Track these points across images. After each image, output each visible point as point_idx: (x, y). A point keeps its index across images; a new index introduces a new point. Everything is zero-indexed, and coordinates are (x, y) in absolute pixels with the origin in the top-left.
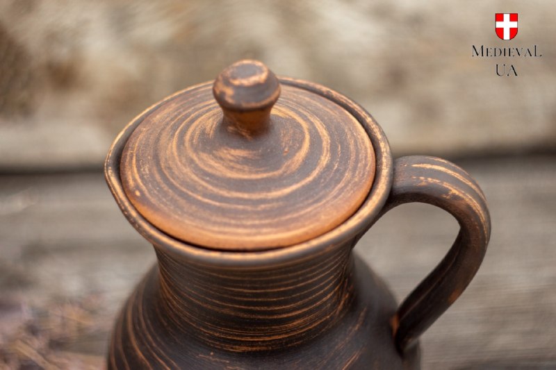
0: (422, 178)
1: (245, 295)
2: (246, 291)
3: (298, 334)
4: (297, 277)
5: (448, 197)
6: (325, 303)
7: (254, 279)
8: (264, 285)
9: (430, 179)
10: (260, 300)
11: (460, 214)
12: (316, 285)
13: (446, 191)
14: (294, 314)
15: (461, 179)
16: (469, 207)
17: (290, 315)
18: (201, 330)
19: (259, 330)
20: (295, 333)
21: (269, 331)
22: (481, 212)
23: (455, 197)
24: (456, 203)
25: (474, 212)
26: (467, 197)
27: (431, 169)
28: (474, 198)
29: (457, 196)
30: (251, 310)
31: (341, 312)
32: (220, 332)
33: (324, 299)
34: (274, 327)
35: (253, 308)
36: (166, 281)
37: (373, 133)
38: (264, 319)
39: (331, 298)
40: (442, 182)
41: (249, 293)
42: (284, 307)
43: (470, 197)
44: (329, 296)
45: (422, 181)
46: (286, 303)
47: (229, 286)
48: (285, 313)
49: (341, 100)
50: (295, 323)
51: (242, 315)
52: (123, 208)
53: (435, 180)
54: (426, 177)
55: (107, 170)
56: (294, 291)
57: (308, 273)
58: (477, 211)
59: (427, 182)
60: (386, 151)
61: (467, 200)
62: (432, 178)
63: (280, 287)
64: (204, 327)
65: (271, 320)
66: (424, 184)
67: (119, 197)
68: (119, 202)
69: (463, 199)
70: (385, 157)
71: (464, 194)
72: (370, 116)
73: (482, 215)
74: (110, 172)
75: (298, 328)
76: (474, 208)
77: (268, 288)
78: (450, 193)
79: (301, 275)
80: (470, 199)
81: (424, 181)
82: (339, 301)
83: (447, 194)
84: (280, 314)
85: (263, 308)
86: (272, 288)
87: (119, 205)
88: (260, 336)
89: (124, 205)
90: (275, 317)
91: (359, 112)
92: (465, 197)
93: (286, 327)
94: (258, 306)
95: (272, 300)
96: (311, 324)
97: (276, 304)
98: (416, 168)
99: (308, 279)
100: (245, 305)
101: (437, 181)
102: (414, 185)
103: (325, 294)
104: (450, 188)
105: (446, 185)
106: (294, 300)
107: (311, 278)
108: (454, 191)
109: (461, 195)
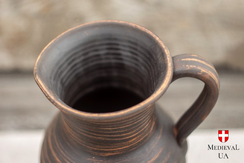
0: (187, 66)
1: (109, 131)
2: (109, 129)
3: (134, 145)
4: (134, 120)
5: (200, 74)
6: (146, 129)
7: (113, 123)
8: (118, 126)
9: (191, 66)
10: (116, 132)
11: (207, 81)
12: (142, 122)
13: (200, 71)
14: (132, 136)
15: (205, 64)
16: (210, 77)
17: (130, 137)
18: (87, 148)
19: (116, 145)
20: (133, 144)
21: (121, 145)
22: (216, 79)
23: (204, 73)
24: (204, 76)
25: (213, 79)
26: (209, 72)
27: (191, 61)
28: (212, 72)
29: (205, 72)
30: (112, 137)
31: (152, 131)
32: (97, 148)
33: (145, 127)
34: (123, 143)
35: (112, 136)
36: (68, 125)
37: (161, 45)
38: (118, 140)
39: (148, 126)
40: (197, 67)
41: (111, 130)
42: (128, 134)
43: (210, 72)
44: (147, 125)
45: (187, 67)
46: (128, 132)
47: (101, 127)
48: (128, 136)
49: (142, 30)
50: (133, 140)
51: (107, 139)
52: (47, 95)
53: (193, 66)
54: (189, 65)
55: (36, 76)
56: (132, 126)
57: (138, 117)
58: (214, 79)
59: (190, 67)
60: (168, 54)
61: (209, 74)
62: (192, 65)
63: (125, 125)
64: (89, 146)
65: (122, 140)
66: (188, 68)
67: (44, 89)
68: (44, 92)
69: (207, 74)
70: (169, 57)
71: (208, 71)
72: (158, 37)
73: (217, 80)
74: (37, 77)
75: (134, 142)
76: (213, 77)
77: (120, 126)
78: (202, 71)
79: (135, 119)
80: (211, 73)
81: (189, 67)
82: (151, 126)
83: (200, 72)
84: (126, 137)
85: (117, 136)
86: (122, 126)
87: (44, 93)
88: (117, 148)
89: (47, 94)
90: (124, 139)
91: (152, 35)
92: (208, 73)
93: (128, 142)
94: (115, 135)
95: (122, 131)
96: (140, 139)
97: (124, 133)
98: (184, 61)
99: (138, 120)
100: (109, 135)
101: (195, 66)
102: (184, 69)
103: (145, 125)
104: (201, 69)
105: (199, 68)
106: (132, 130)
107: (140, 119)
108: (203, 70)
109: (206, 72)
